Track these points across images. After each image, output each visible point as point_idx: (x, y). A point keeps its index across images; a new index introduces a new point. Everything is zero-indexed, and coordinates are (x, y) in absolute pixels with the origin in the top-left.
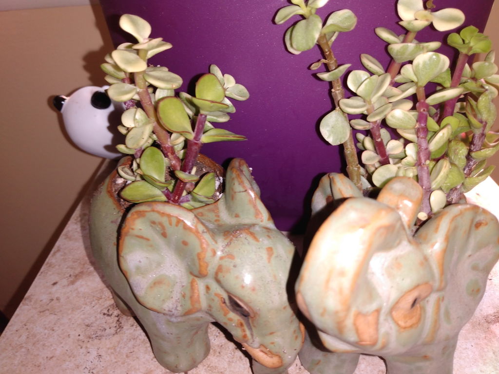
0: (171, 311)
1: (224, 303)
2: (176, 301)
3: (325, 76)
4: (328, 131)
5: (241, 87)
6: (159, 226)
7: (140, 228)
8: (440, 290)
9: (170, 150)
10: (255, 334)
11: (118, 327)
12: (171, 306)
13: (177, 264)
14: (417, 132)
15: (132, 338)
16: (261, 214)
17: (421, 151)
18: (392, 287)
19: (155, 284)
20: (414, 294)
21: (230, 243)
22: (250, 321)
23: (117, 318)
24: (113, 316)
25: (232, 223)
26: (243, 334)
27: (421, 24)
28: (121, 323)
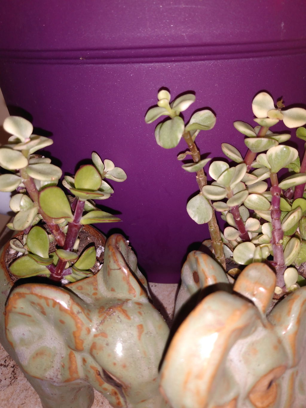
0: (52, 379)
1: (99, 375)
2: (57, 370)
3: (189, 169)
4: (193, 211)
5: (120, 170)
6: (38, 306)
7: (22, 307)
8: (294, 366)
9: (55, 227)
10: (128, 401)
11: (12, 378)
12: (52, 374)
13: (57, 338)
14: (272, 213)
15: (25, 389)
16: (134, 289)
17: (275, 230)
18: (249, 373)
19: (37, 354)
20: (270, 377)
21: (104, 321)
22: (123, 391)
23: (12, 369)
24: (9, 366)
25: (108, 297)
26: (118, 401)
27: (272, 121)
28: (15, 374)
